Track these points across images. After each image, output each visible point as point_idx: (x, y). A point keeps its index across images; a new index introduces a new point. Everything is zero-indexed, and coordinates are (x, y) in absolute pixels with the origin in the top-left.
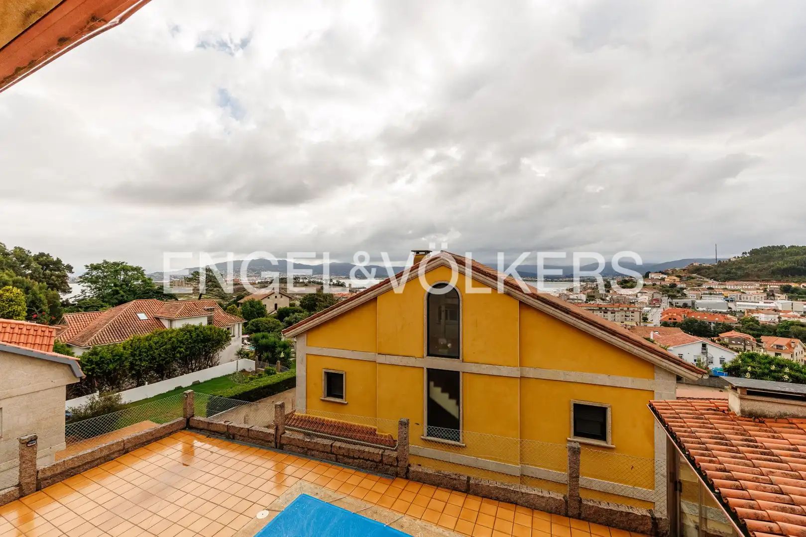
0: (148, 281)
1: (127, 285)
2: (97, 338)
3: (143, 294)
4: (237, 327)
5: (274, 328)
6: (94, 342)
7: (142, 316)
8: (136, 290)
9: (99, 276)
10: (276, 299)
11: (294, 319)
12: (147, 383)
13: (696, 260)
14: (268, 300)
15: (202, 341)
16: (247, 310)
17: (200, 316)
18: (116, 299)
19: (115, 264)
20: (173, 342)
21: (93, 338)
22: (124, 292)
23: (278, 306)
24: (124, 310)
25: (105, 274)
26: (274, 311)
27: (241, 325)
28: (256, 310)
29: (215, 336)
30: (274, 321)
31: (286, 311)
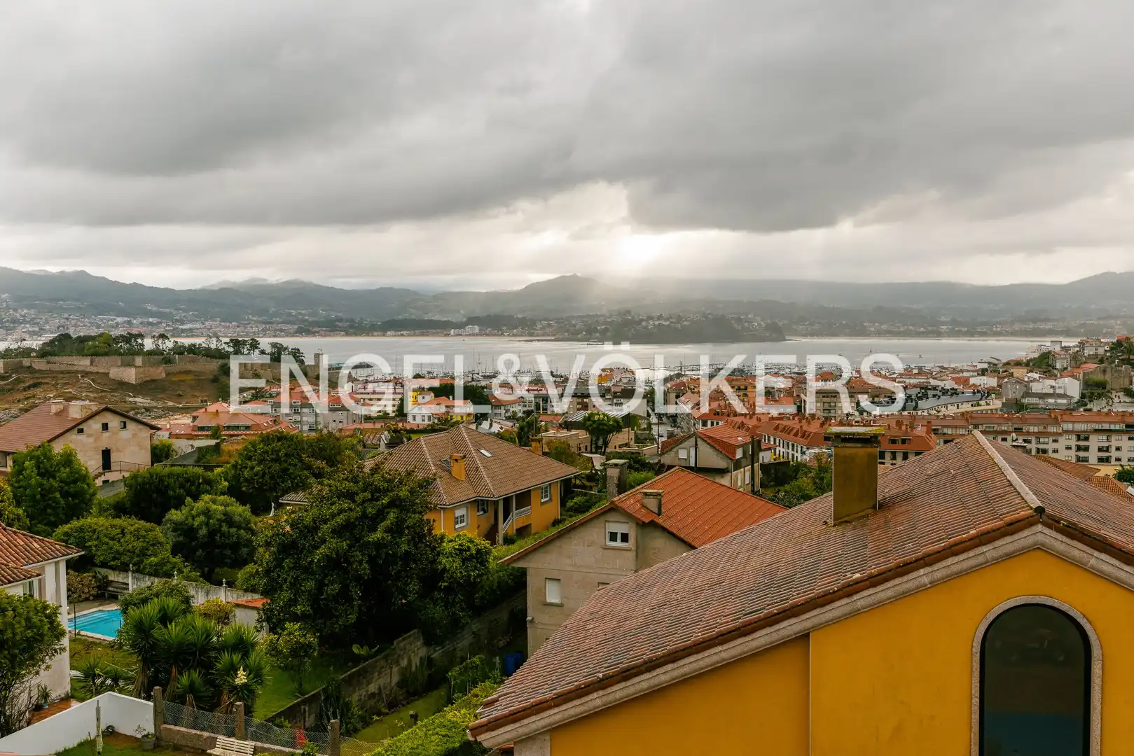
4: (49, 571)
5: (143, 553)
10: (106, 434)
11: (202, 518)
14: (81, 437)
16: (29, 486)
26: (103, 476)
27: (63, 567)
28: (60, 487)
29: (18, 631)
30: (132, 529)
31: (159, 481)
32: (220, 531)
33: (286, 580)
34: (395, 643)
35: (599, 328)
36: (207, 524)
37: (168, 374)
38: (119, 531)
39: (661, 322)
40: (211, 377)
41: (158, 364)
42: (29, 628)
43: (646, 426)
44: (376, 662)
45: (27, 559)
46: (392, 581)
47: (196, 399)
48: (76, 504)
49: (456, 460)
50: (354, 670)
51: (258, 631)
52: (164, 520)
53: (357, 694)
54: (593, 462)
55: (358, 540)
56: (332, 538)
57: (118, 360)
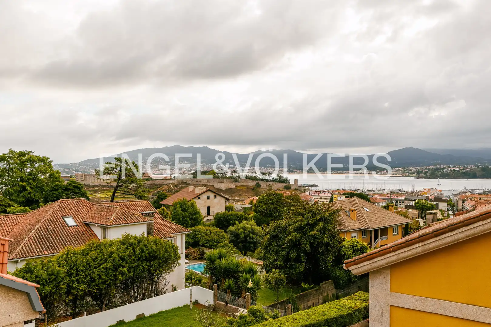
0: (57, 175)
1: (34, 180)
2: (24, 248)
3: (51, 191)
4: (179, 238)
5: (218, 242)
6: (22, 254)
7: (70, 221)
8: (43, 186)
9: (5, 168)
10: (209, 200)
11: (242, 230)
12: (85, 313)
14: (199, 201)
15: (147, 260)
16: (178, 215)
17: (138, 222)
18: (24, 197)
19: (22, 154)
20: (114, 260)
21: (20, 248)
22: (32, 188)
23: (211, 210)
24: (50, 212)
25: (11, 166)
26: (207, 217)
27: (184, 236)
28: (189, 216)
29: (162, 252)
30: (214, 231)
31: (227, 217)
32: (249, 236)
33: (273, 250)
34: (321, 284)
35: (423, 171)
36: (244, 233)
37: (236, 186)
38: (209, 232)
39: (455, 169)
40: (252, 188)
41: (232, 182)
42: (166, 252)
43: (447, 215)
44: (312, 291)
45: (170, 232)
46: (320, 255)
47: (246, 197)
48: (195, 223)
49: (353, 211)
50: (302, 293)
51: (261, 273)
52: (227, 230)
53: (303, 305)
54: (419, 222)
55: (305, 235)
56: (293, 232)
57: (218, 180)
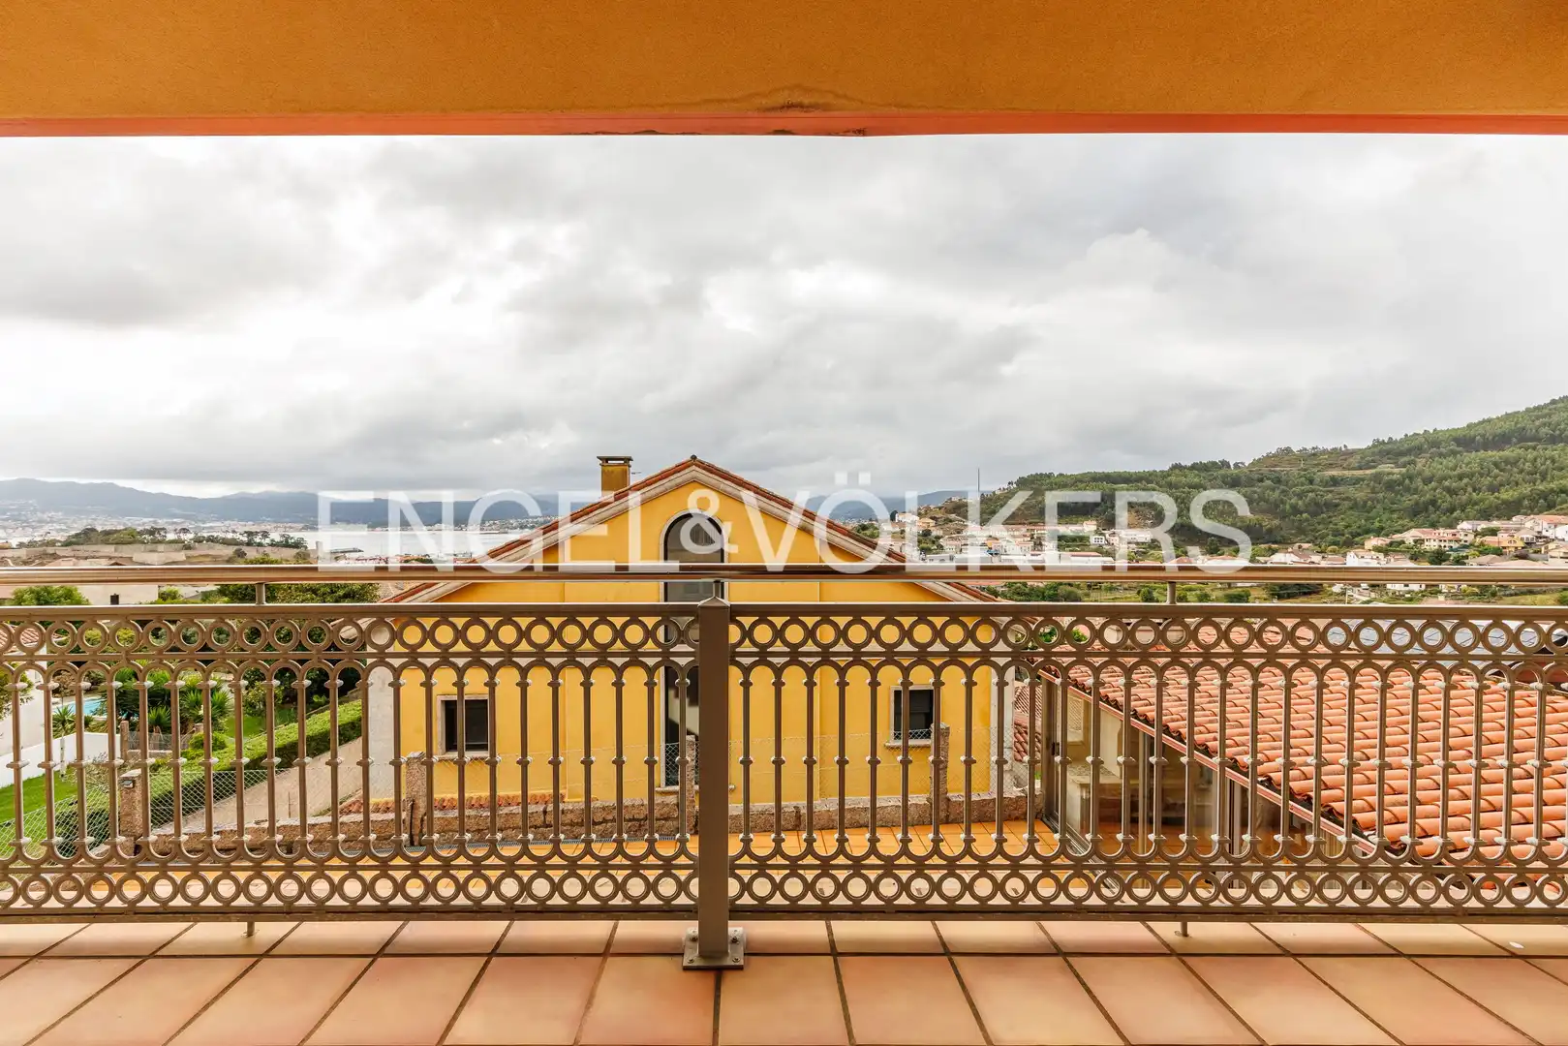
13: (956, 493)
23: (122, 600)
37: (188, 557)
40: (227, 558)
41: (178, 549)
57: (142, 547)
